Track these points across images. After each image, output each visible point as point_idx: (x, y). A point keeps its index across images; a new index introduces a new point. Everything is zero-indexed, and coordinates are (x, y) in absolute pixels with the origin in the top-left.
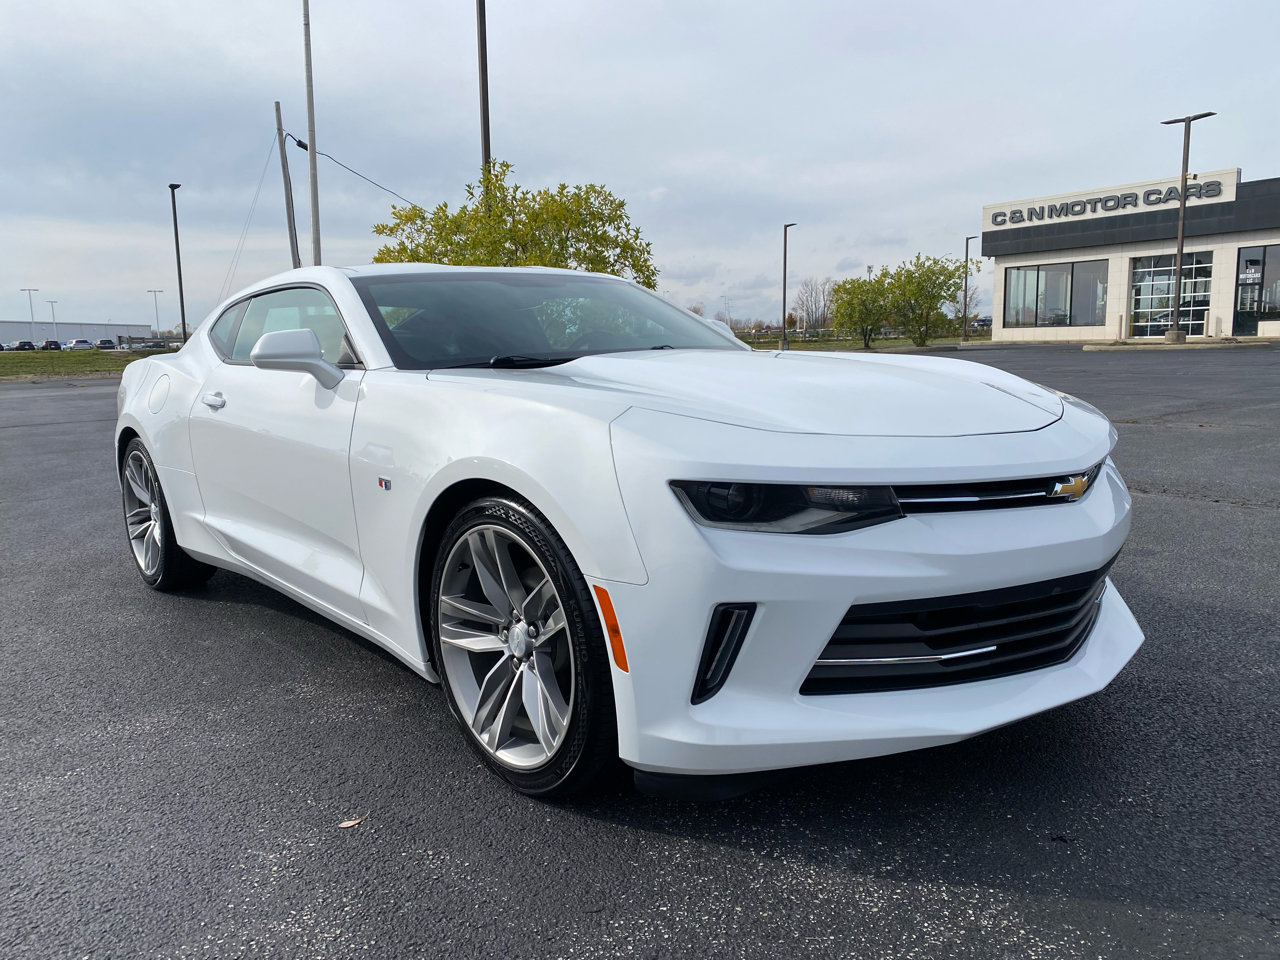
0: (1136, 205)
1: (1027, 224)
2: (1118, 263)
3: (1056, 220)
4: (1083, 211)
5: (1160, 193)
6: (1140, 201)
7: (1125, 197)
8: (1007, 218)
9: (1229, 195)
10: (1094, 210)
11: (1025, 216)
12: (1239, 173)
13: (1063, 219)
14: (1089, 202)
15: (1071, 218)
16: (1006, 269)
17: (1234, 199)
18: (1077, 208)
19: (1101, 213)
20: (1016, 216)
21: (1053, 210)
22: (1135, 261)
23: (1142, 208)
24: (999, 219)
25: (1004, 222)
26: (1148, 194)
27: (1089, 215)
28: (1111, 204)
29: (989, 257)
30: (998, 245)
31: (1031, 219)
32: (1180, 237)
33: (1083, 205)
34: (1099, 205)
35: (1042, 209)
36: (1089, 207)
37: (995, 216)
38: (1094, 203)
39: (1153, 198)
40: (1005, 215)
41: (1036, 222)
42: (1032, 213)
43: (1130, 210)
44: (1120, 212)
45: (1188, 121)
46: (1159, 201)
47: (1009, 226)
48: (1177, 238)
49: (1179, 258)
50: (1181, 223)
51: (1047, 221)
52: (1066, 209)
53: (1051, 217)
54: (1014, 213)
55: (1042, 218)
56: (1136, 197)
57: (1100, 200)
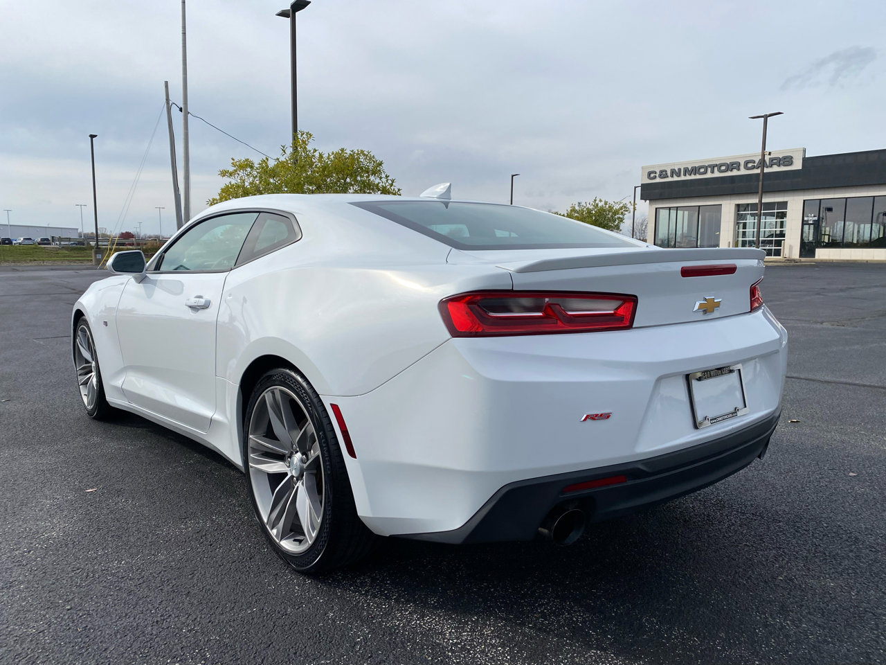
0: (739, 170)
1: (670, 179)
2: (728, 207)
3: (688, 177)
4: (705, 173)
5: (754, 162)
6: (742, 167)
7: (732, 164)
8: (657, 175)
9: (797, 165)
10: (712, 172)
11: (669, 174)
12: (804, 151)
13: (693, 177)
14: (710, 166)
15: (698, 177)
16: (656, 209)
17: (801, 168)
18: (702, 170)
19: (717, 174)
20: (663, 174)
21: (686, 171)
22: (738, 206)
23: (743, 172)
24: (652, 175)
25: (655, 177)
26: (747, 163)
27: (709, 175)
28: (723, 168)
29: (646, 200)
30: (652, 192)
31: (672, 176)
32: (760, 192)
33: (706, 168)
34: (716, 169)
35: (680, 169)
36: (709, 169)
37: (650, 174)
38: (713, 167)
39: (750, 165)
40: (656, 173)
41: (676, 178)
42: (673, 172)
43: (735, 173)
44: (729, 174)
45: (766, 117)
46: (753, 168)
47: (658, 180)
48: (758, 192)
49: (759, 206)
50: (760, 183)
51: (683, 178)
52: (695, 170)
53: (685, 175)
54: (661, 172)
55: (679, 176)
56: (739, 164)
57: (717, 165)
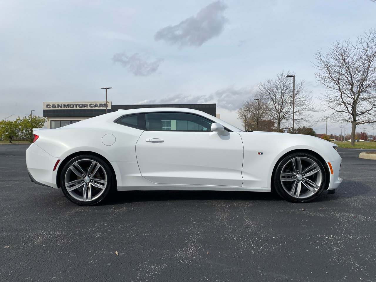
0: (87, 107)
1: (57, 109)
3: (65, 109)
4: (73, 107)
5: (93, 105)
6: (88, 106)
7: (85, 105)
8: (51, 107)
10: (76, 107)
11: (57, 106)
12: (111, 102)
13: (68, 108)
14: (75, 105)
15: (70, 108)
16: (51, 121)
17: (110, 108)
18: (72, 106)
19: (78, 108)
20: (54, 106)
23: (89, 108)
24: (49, 106)
25: (50, 107)
26: (90, 105)
27: (75, 108)
28: (81, 106)
29: (46, 117)
30: (49, 114)
31: (58, 108)
33: (73, 105)
34: (78, 106)
35: (62, 105)
36: (75, 106)
37: (47, 105)
38: (76, 105)
39: (91, 106)
40: (50, 105)
41: (60, 109)
42: (58, 106)
43: (86, 108)
44: (83, 108)
45: (106, 89)
46: (93, 107)
47: (51, 109)
51: (63, 108)
52: (68, 106)
53: (64, 107)
54: (53, 105)
55: (62, 107)
56: (87, 105)
57: (78, 105)
